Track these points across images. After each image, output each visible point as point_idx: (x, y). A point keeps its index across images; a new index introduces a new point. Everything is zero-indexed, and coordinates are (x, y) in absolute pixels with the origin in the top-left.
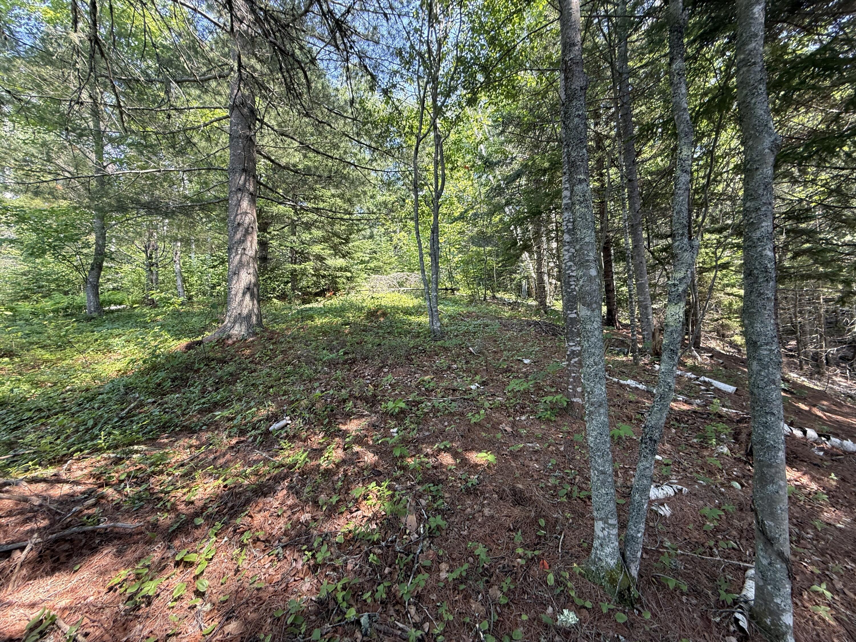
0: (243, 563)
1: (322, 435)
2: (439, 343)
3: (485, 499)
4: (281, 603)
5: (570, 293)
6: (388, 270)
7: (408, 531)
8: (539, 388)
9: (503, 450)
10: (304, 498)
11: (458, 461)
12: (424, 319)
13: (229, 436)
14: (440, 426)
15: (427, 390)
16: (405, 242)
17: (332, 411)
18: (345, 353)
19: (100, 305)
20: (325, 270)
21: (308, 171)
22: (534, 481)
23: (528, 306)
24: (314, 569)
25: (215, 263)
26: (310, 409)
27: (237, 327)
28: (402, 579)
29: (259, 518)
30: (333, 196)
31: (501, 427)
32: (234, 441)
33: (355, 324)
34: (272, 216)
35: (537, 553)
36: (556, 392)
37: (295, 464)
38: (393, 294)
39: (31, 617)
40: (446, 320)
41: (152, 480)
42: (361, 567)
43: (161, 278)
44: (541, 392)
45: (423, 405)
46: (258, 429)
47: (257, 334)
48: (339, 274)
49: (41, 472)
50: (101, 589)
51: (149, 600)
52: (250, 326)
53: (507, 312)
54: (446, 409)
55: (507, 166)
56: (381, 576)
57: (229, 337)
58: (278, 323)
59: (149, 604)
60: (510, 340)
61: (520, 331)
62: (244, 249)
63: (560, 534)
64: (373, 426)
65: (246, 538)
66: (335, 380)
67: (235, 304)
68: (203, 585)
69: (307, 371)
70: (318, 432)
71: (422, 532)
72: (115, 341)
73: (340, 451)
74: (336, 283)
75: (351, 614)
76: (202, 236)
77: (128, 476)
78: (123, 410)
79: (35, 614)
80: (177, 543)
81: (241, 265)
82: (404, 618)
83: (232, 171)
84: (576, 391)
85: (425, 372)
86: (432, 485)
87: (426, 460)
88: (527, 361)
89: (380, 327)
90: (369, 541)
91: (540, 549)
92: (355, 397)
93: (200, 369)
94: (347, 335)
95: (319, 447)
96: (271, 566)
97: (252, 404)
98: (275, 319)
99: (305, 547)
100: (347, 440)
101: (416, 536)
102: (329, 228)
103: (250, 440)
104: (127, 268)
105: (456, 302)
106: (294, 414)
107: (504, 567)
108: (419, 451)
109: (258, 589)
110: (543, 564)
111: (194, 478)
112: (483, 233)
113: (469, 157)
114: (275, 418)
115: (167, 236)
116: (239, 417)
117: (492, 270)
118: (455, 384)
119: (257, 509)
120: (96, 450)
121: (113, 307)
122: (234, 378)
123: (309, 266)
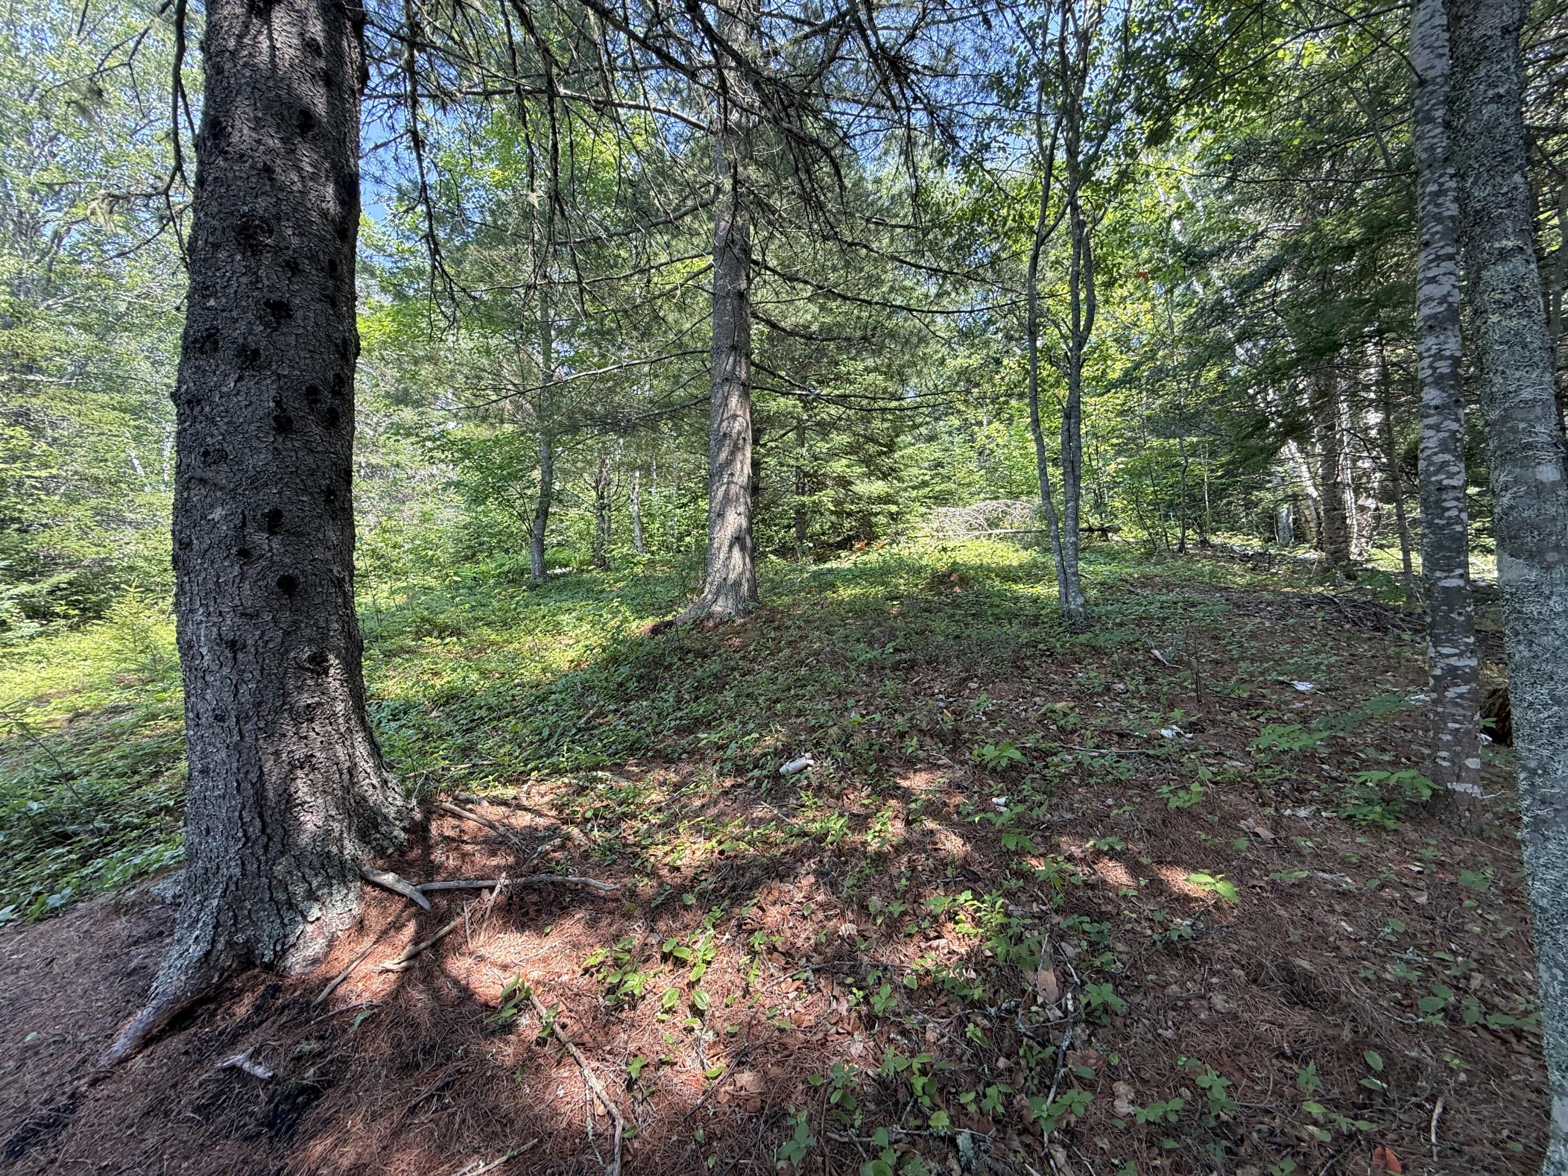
0: (756, 983)
1: (867, 791)
2: (1082, 638)
3: (1213, 973)
4: (818, 1064)
5: (1442, 527)
6: (966, 496)
7: (1040, 1000)
8: (1340, 750)
9: (1253, 877)
10: (844, 895)
11: (1143, 882)
12: (1047, 590)
13: (720, 774)
14: (1096, 804)
15: (1061, 729)
16: (1000, 441)
17: (881, 751)
18: (896, 650)
19: (546, 565)
20: (852, 503)
21: (828, 334)
22: (1344, 960)
23: (1296, 562)
24: (869, 1021)
25: (685, 501)
26: (844, 743)
27: (721, 601)
28: (1033, 1088)
29: (774, 914)
30: (867, 370)
31: (1242, 824)
32: (728, 783)
33: (909, 596)
34: (769, 417)
35: (1363, 1125)
36: (1395, 763)
37: (826, 835)
38: (977, 542)
39: (505, 982)
40: (1093, 593)
41: (623, 825)
42: (951, 1041)
43: (613, 526)
44: (1349, 759)
45: (1056, 759)
46: (762, 768)
47: (750, 612)
48: (876, 508)
49: (500, 791)
50: (576, 968)
51: (634, 1001)
52: (738, 599)
53: (1239, 577)
54: (1108, 773)
55: (1240, 256)
56: (990, 1069)
57: (710, 616)
58: (780, 595)
59: (634, 1008)
60: (1253, 636)
61: (1281, 618)
62: (732, 475)
63: (1433, 1099)
64: (959, 787)
65: (758, 940)
66: (882, 696)
67: (718, 565)
68: (703, 999)
69: (835, 679)
70: (859, 786)
71: (1070, 1007)
72: (565, 618)
73: (899, 825)
74: (871, 525)
75: (941, 1121)
76: (668, 459)
77: (596, 816)
78: (579, 718)
79: (510, 980)
80: (661, 925)
81: (727, 500)
82: (1042, 1165)
83: (716, 352)
84: (1463, 767)
85: (1053, 693)
86: (1087, 919)
87: (1070, 867)
88: (1302, 687)
89: (956, 605)
90: (964, 998)
91: (1371, 1120)
92: (921, 731)
93: (671, 665)
94: (896, 618)
95: (862, 811)
96: (798, 998)
97: (751, 726)
98: (775, 588)
99: (850, 980)
100: (913, 806)
101: (1059, 1013)
102: (860, 429)
103: (751, 784)
104: (573, 513)
105: (1113, 556)
106: (819, 749)
107: (1272, 1132)
108: (1055, 848)
109: (782, 1031)
110: (1383, 1156)
111: (676, 832)
112: (1177, 406)
113: (1145, 253)
114: (787, 752)
115: (623, 464)
116: (733, 745)
117: (1199, 485)
118: (1124, 722)
119: (770, 898)
120: (557, 771)
121: (558, 571)
122: (720, 683)
123: (826, 497)
